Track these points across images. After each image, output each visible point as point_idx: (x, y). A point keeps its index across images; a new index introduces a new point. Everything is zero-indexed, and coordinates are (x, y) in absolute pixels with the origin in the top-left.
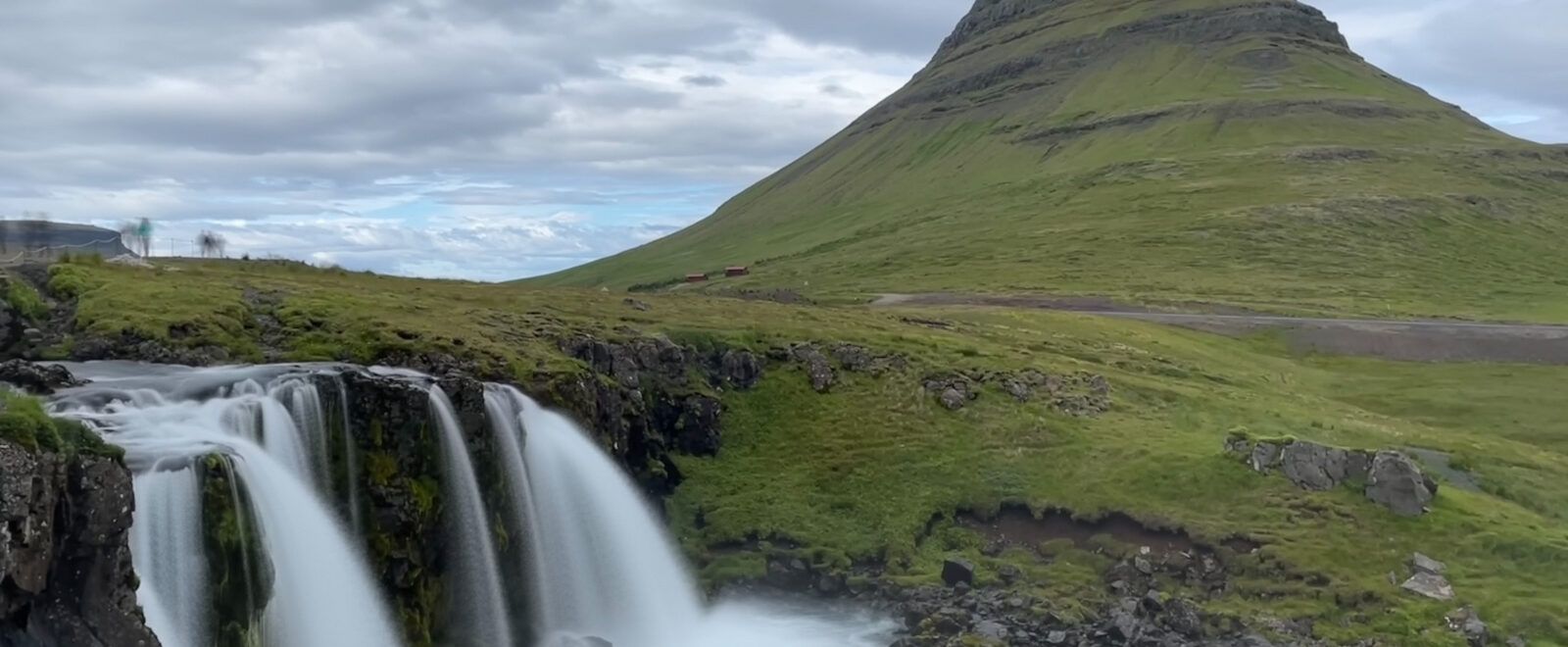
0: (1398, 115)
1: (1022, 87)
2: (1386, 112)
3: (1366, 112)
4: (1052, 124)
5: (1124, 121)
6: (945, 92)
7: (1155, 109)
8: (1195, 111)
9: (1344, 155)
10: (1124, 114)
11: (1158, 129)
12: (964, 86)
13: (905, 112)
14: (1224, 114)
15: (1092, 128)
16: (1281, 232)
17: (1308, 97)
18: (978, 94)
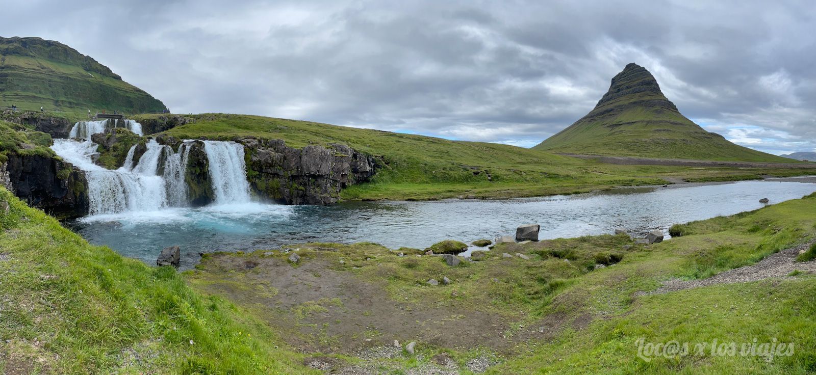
0: (683, 125)
1: (610, 115)
2: (681, 124)
3: (676, 124)
4: (614, 123)
5: (628, 123)
6: (594, 116)
7: (635, 121)
8: (642, 122)
9: (664, 130)
10: (628, 122)
11: (635, 125)
12: (598, 115)
13: (585, 120)
14: (648, 122)
15: (622, 124)
16: (637, 144)
17: (666, 120)
18: (600, 116)
